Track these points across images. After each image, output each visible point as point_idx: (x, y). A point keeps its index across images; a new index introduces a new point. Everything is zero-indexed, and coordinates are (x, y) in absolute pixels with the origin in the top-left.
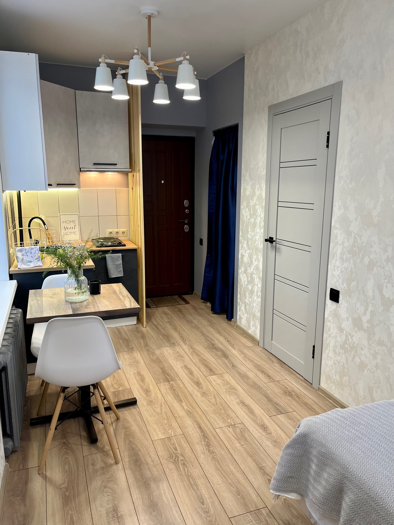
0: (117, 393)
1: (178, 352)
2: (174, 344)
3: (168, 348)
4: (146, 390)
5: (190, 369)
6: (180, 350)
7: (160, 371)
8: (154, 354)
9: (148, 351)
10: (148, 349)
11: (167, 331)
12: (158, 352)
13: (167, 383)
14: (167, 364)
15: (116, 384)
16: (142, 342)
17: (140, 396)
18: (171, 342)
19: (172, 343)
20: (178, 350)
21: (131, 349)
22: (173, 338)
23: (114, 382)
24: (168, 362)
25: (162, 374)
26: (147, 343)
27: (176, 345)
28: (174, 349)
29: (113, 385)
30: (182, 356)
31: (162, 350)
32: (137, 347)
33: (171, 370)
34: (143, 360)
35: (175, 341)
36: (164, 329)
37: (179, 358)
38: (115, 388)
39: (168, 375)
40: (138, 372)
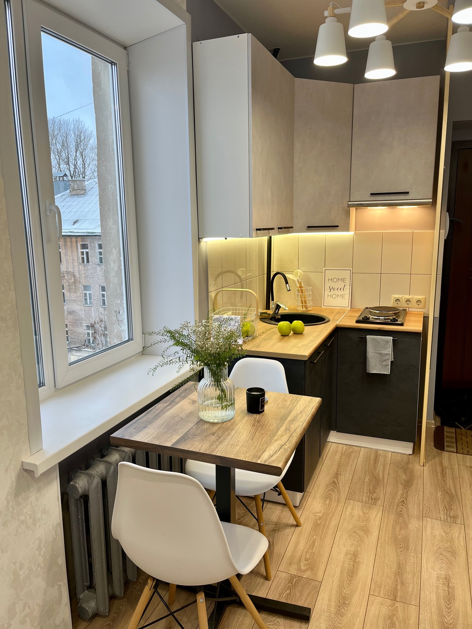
0: (296, 581)
1: (452, 540)
2: (455, 518)
3: (437, 523)
4: (344, 598)
5: (453, 588)
6: (459, 536)
7: (394, 568)
8: (405, 525)
9: (399, 514)
10: (401, 511)
11: (458, 487)
12: (414, 525)
13: (389, 602)
14: (415, 558)
15: (306, 560)
16: (400, 492)
17: (326, 607)
18: (452, 512)
19: (451, 515)
20: (454, 536)
21: (373, 501)
22: (460, 506)
23: (306, 556)
24: (420, 556)
25: (393, 577)
26: (406, 498)
27: (459, 522)
28: (448, 531)
29: (300, 562)
30: (453, 553)
31: (425, 523)
32: (386, 499)
33: (415, 575)
34: (377, 532)
35: (459, 513)
36: (454, 479)
37: (445, 554)
38: (299, 569)
39: (403, 583)
40: (356, 553)
